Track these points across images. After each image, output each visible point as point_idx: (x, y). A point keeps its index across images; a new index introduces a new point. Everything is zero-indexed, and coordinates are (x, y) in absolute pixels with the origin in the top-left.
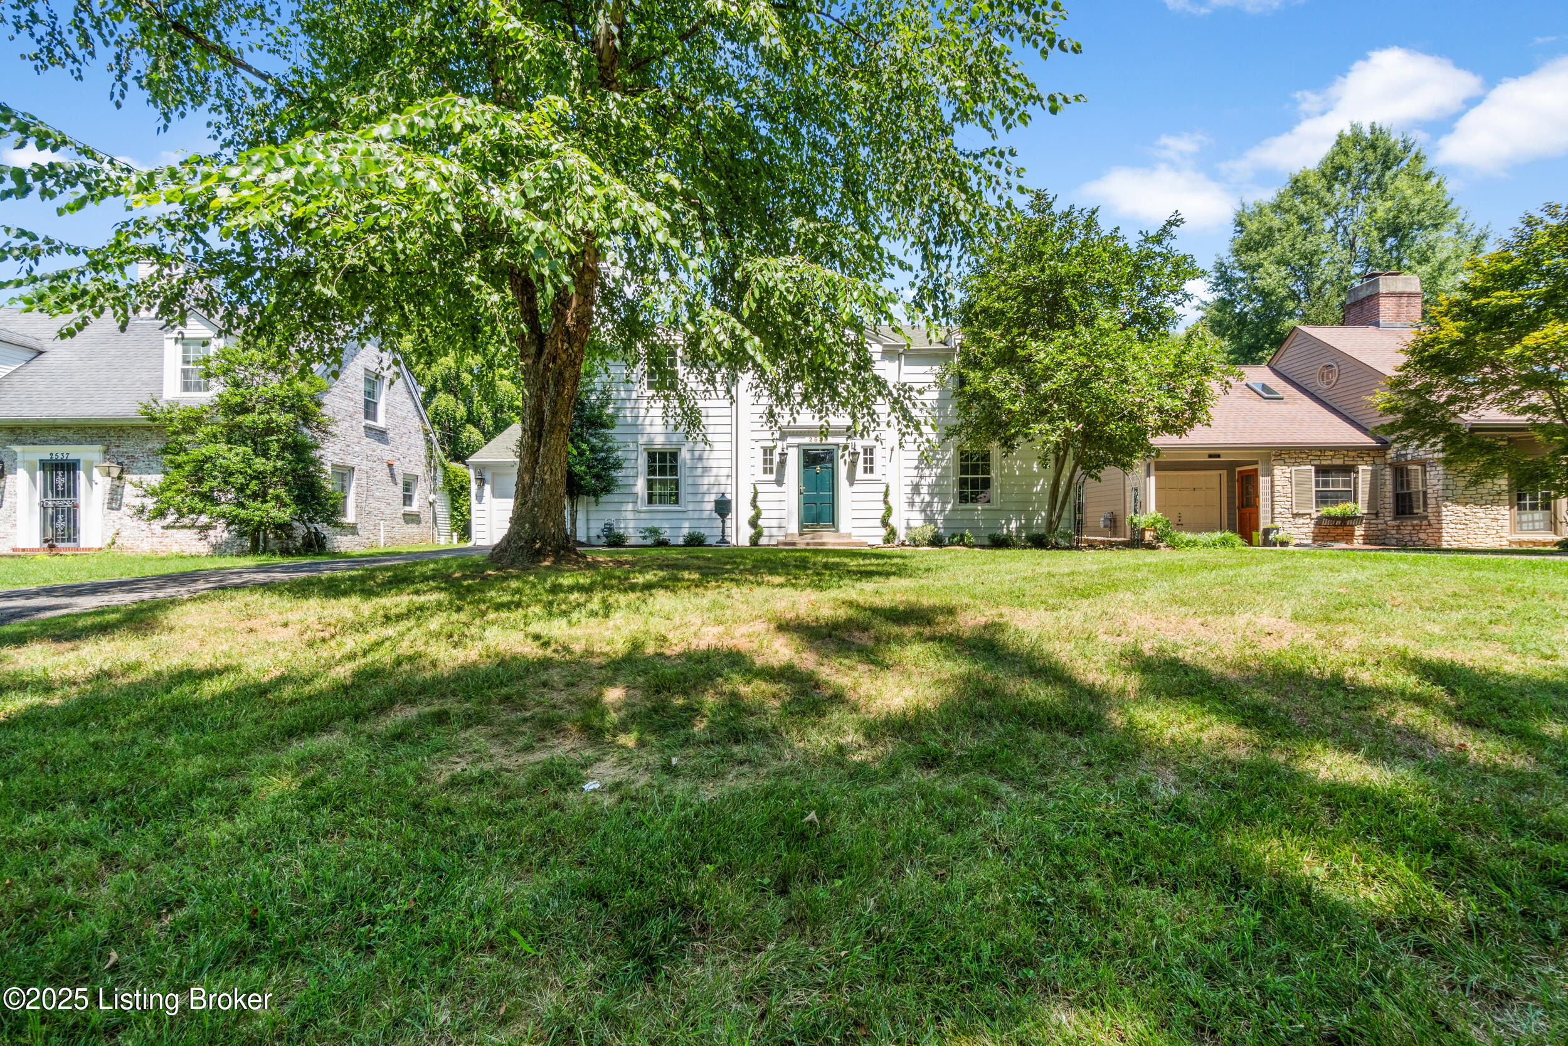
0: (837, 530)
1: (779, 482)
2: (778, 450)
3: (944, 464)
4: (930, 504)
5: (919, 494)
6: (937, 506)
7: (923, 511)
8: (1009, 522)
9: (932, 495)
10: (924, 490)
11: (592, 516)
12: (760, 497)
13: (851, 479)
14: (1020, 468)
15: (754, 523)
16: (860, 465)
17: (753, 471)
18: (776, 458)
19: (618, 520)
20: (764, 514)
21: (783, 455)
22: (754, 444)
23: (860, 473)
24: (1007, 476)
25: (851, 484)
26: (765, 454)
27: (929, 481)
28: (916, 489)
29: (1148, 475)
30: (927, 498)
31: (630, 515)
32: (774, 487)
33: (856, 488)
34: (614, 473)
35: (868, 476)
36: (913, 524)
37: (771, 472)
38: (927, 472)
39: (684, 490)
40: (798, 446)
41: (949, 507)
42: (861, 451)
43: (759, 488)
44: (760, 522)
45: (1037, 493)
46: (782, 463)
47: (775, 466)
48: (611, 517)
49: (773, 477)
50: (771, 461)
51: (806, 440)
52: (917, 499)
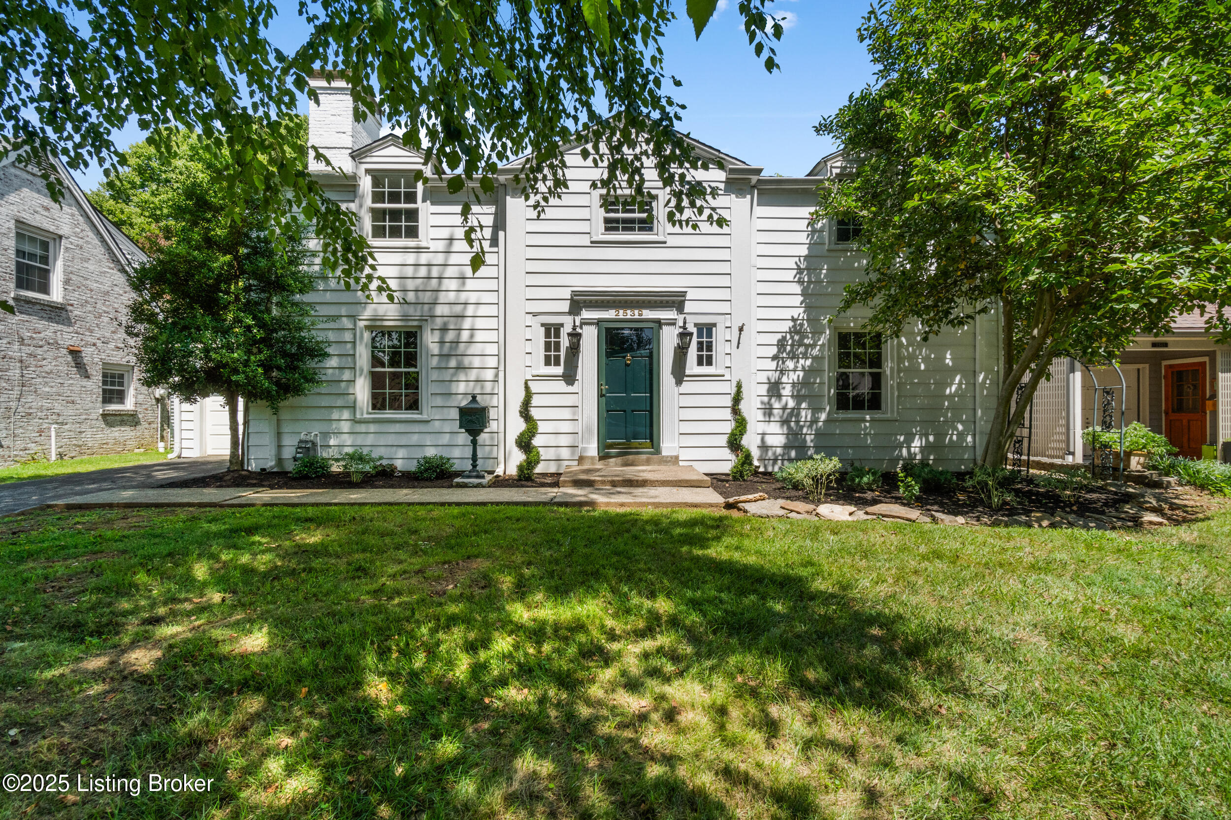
0: (658, 451)
1: (569, 377)
2: (567, 329)
3: (816, 352)
4: (795, 412)
5: (779, 396)
6: (806, 415)
7: (785, 422)
8: (910, 438)
9: (798, 398)
10: (787, 391)
11: (286, 428)
12: (535, 401)
13: (679, 374)
14: (926, 359)
15: (525, 443)
16: (693, 353)
17: (528, 360)
18: (565, 342)
19: (326, 435)
20: (542, 427)
21: (575, 336)
22: (529, 320)
23: (692, 366)
24: (907, 370)
25: (679, 382)
26: (548, 335)
27: (794, 377)
28: (774, 389)
29: (1072, 370)
30: (791, 404)
31: (345, 427)
32: (561, 386)
33: (686, 387)
34: (311, 364)
35: (705, 370)
36: (770, 441)
37: (557, 363)
38: (790, 364)
39: (426, 390)
40: (598, 323)
41: (823, 416)
42: (694, 330)
43: (534, 387)
44: (537, 441)
45: (952, 396)
46: (574, 349)
47: (562, 354)
48: (312, 431)
49: (559, 370)
50: (557, 346)
51: (610, 314)
52: (776, 405)
